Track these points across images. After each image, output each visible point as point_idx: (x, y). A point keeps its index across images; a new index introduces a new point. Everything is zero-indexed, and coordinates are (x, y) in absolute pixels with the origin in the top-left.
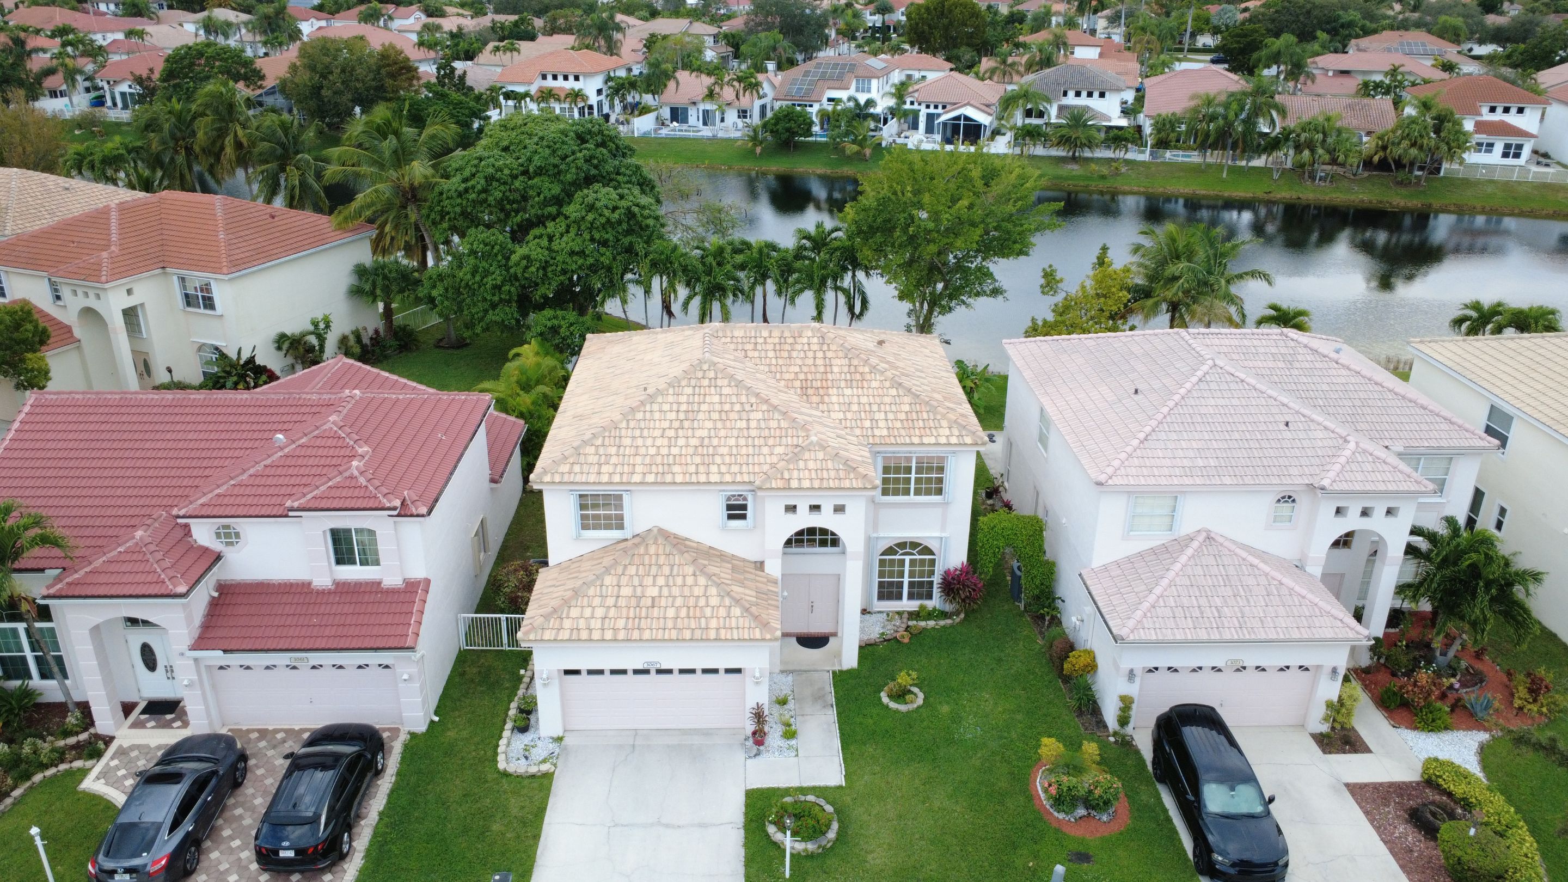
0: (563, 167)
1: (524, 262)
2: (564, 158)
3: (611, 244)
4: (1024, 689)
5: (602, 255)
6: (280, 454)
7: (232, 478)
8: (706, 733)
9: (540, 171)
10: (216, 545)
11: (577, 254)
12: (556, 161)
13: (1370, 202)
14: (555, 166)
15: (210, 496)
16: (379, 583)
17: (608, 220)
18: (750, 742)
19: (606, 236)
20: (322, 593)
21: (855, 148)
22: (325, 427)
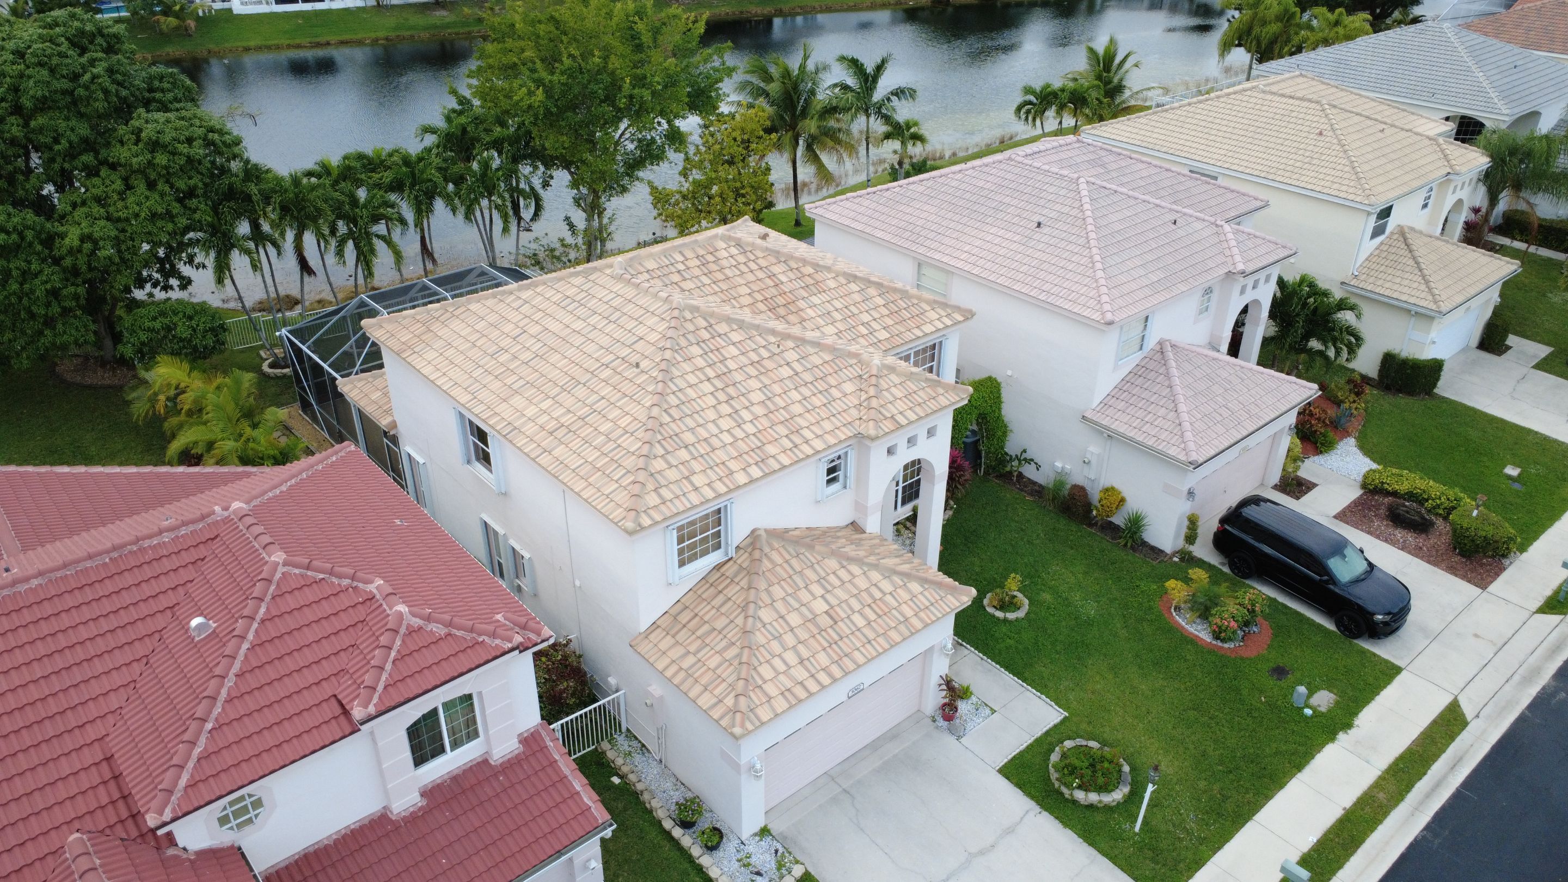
0: (81, 92)
1: (88, 246)
2: (75, 77)
3: (200, 192)
4: (1072, 548)
5: (195, 211)
6: (246, 646)
7: (204, 720)
8: (892, 735)
9: (43, 105)
10: (224, 837)
11: (161, 216)
12: (65, 84)
13: (734, 13)
14: (64, 92)
15: (191, 765)
16: (485, 762)
17: (190, 160)
18: (941, 723)
19: (192, 182)
20: (413, 819)
21: (172, 21)
22: (278, 575)
